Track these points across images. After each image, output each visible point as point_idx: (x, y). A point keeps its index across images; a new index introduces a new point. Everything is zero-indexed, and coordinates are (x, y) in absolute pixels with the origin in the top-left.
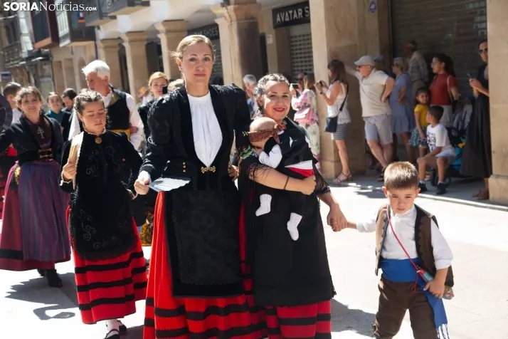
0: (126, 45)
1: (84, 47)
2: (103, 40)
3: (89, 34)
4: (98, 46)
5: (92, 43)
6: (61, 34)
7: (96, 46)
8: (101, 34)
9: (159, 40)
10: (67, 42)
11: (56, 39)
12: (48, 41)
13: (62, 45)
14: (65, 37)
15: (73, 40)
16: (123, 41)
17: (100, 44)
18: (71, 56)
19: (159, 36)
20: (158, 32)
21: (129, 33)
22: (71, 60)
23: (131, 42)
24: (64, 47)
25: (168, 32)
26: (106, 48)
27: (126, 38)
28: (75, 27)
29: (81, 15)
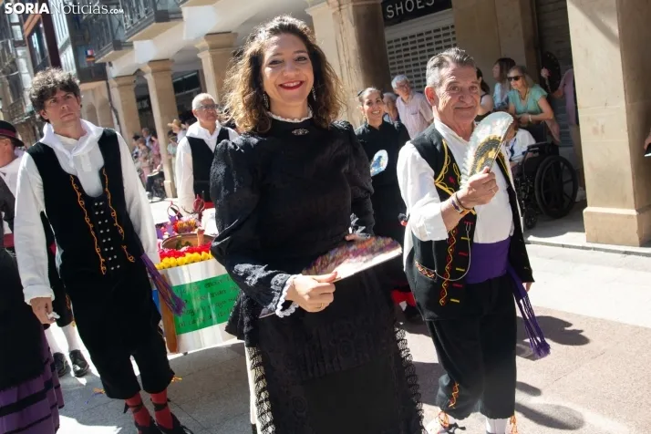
0: (149, 78)
2: (117, 78)
4: (110, 86)
5: (104, 82)
7: (108, 85)
8: (113, 72)
9: (199, 61)
16: (143, 73)
17: (112, 83)
19: (200, 55)
20: (198, 51)
21: (151, 62)
23: (154, 72)
25: (212, 48)
26: (119, 86)
27: (148, 69)
28: (85, 65)
29: (89, 53)
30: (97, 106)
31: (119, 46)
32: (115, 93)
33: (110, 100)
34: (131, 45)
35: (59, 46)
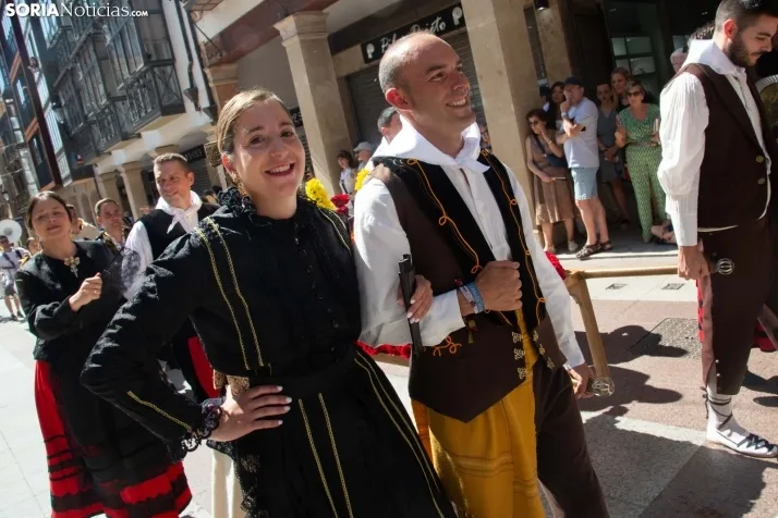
0: (123, 175)
1: (85, 184)
2: (102, 175)
3: (88, 172)
4: (97, 181)
5: (92, 179)
6: (63, 176)
7: (95, 181)
8: (99, 170)
10: (70, 181)
11: (59, 181)
12: (52, 184)
13: (65, 185)
14: (67, 178)
15: (74, 179)
16: (119, 172)
17: (99, 179)
18: (74, 194)
21: (124, 165)
22: (74, 198)
23: (127, 172)
24: (68, 186)
26: (104, 181)
27: (122, 169)
28: (76, 167)
29: (79, 157)
30: (89, 195)
31: (99, 153)
32: (102, 187)
33: (98, 191)
34: (110, 153)
35: (56, 151)
